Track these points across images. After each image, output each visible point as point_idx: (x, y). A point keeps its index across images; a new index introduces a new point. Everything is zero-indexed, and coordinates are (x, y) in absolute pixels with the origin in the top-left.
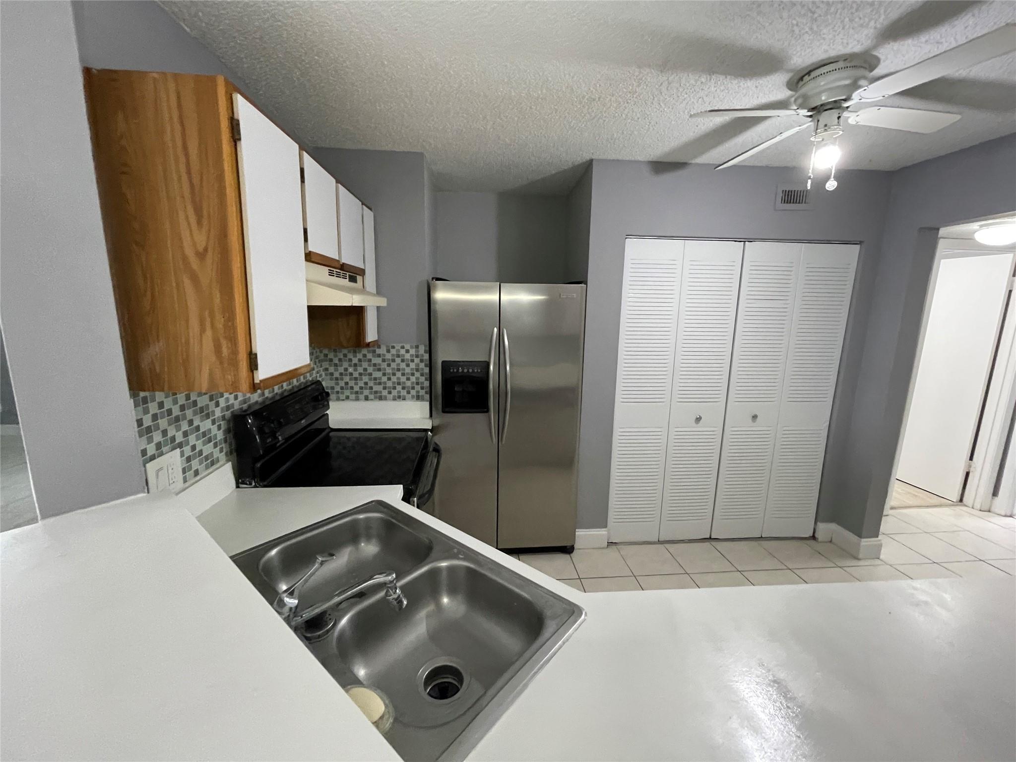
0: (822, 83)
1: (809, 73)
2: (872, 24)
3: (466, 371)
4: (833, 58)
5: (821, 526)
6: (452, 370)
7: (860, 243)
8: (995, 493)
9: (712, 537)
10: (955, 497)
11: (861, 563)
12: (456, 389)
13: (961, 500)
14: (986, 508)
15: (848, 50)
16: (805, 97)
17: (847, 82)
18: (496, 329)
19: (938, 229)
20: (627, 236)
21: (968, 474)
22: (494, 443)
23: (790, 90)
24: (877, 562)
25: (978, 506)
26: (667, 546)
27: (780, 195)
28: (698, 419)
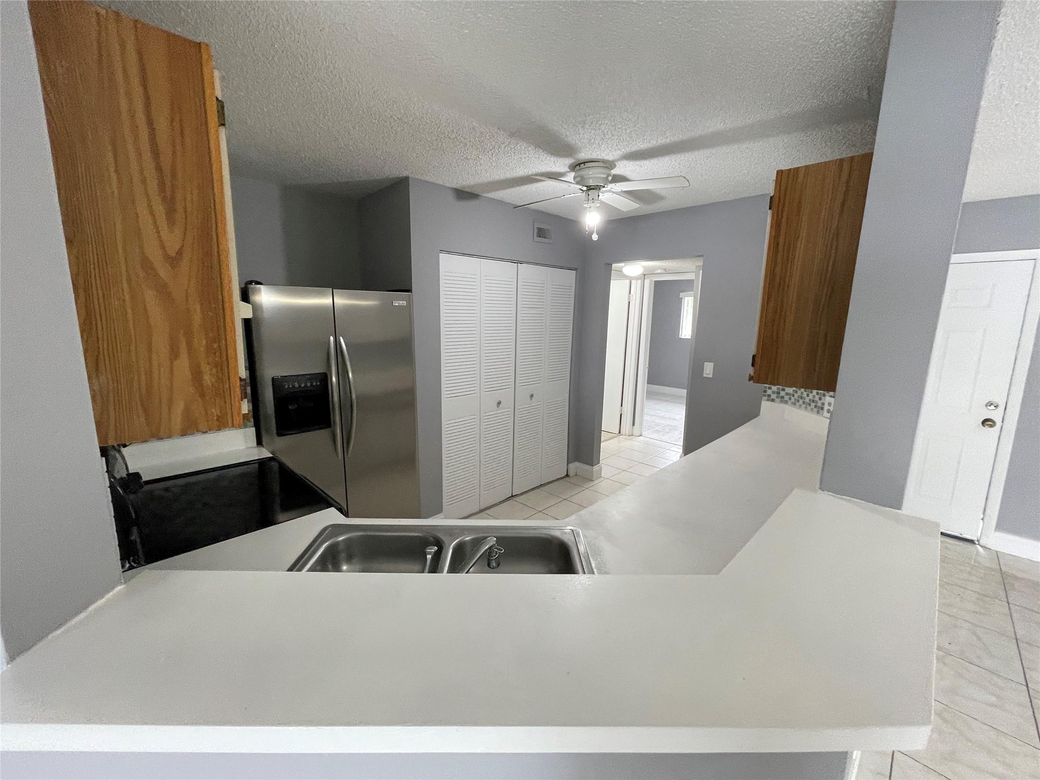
0: (591, 173)
1: (584, 163)
2: (623, 150)
3: (303, 385)
4: (599, 159)
5: (571, 466)
6: (286, 387)
7: (576, 269)
8: (634, 424)
9: (514, 495)
10: (617, 432)
11: (595, 482)
12: (290, 407)
13: (620, 433)
14: (630, 434)
15: (606, 158)
16: (582, 178)
17: (605, 176)
18: (332, 338)
19: (612, 265)
20: (441, 251)
21: (621, 414)
22: (340, 458)
23: (569, 168)
24: (602, 479)
25: (627, 433)
26: (487, 512)
27: (536, 231)
28: (499, 403)
